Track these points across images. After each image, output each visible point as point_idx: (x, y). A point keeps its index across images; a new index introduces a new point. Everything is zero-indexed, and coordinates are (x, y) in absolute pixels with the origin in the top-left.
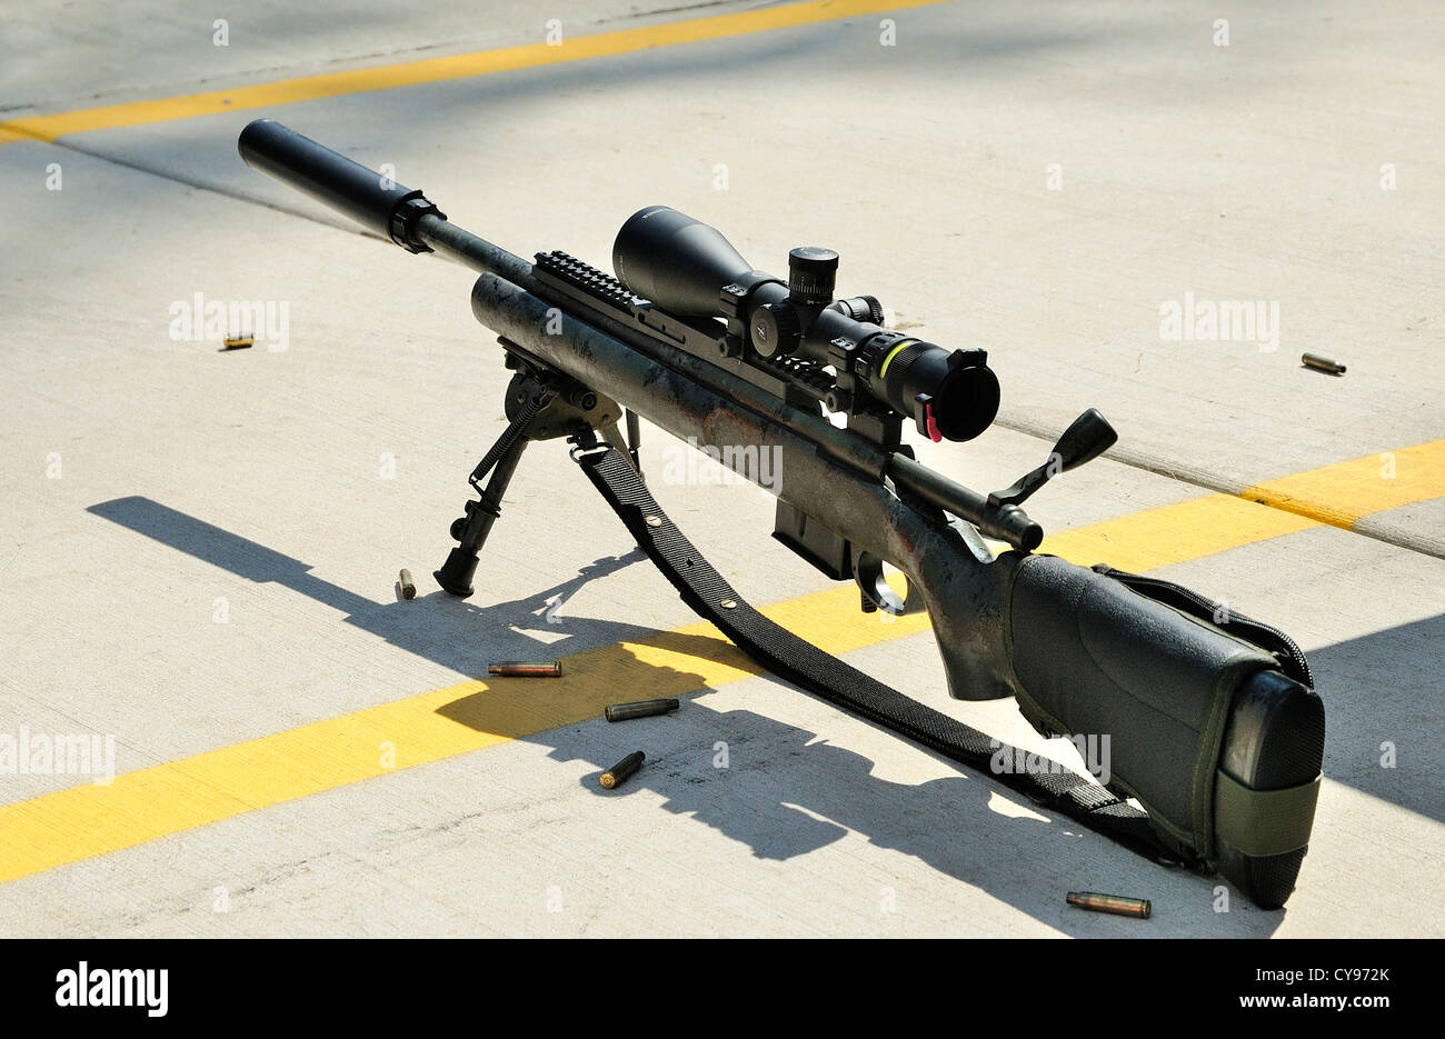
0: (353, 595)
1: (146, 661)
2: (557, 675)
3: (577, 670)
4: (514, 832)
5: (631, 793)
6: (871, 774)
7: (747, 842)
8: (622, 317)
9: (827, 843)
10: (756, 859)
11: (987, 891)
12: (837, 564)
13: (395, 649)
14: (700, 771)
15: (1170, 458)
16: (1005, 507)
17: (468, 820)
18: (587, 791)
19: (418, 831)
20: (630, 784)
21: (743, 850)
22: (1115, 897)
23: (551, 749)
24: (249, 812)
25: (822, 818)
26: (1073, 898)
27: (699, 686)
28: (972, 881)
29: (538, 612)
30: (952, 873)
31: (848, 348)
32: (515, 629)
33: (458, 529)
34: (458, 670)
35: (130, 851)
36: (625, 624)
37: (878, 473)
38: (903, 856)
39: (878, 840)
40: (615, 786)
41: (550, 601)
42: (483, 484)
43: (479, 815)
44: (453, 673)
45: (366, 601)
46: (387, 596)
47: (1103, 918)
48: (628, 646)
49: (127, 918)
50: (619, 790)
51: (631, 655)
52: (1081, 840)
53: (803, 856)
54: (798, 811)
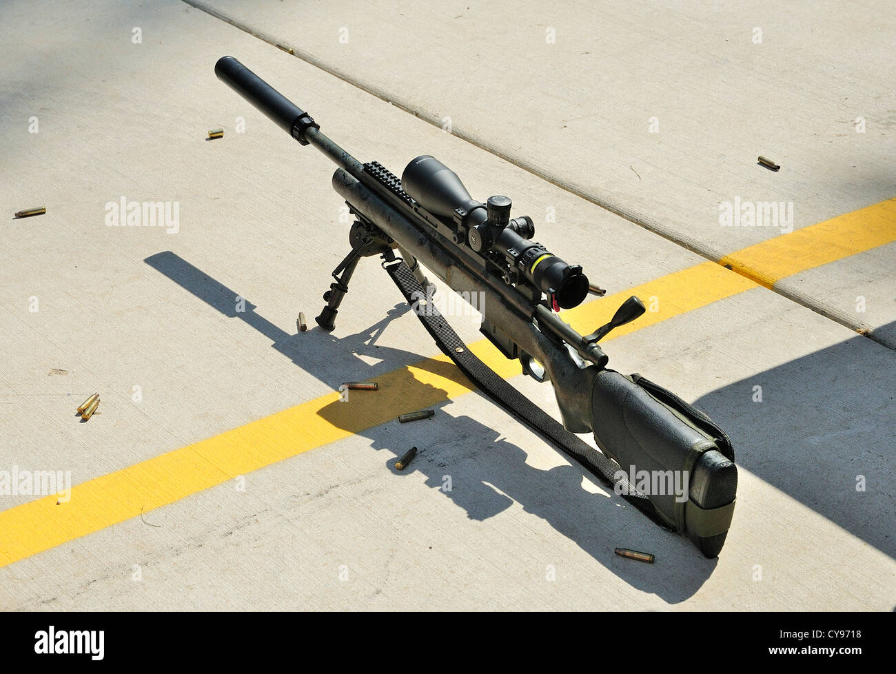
0: (276, 327)
1: (177, 372)
2: (375, 389)
3: (385, 386)
4: (354, 498)
5: (410, 473)
6: (526, 462)
7: (465, 508)
8: (406, 206)
9: (503, 510)
10: (468, 520)
11: (578, 544)
12: (511, 351)
13: (297, 367)
14: (444, 459)
15: (685, 235)
16: (590, 345)
17: (332, 489)
18: (389, 471)
19: (308, 497)
20: (409, 468)
21: (462, 512)
22: (638, 552)
23: (372, 441)
24: (228, 481)
25: (501, 492)
26: (618, 551)
27: (443, 398)
28: (571, 536)
29: (367, 343)
30: (562, 531)
31: (515, 255)
32: (355, 354)
33: (327, 296)
34: (328, 384)
35: (174, 505)
36: (409, 353)
37: (530, 316)
38: (539, 519)
39: (528, 509)
40: (402, 469)
41: (373, 335)
42: (339, 276)
43: (337, 486)
44: (325, 385)
45: (283, 332)
46: (293, 331)
47: (632, 562)
48: (411, 369)
49: (173, 550)
50: (405, 471)
51: (412, 375)
52: (625, 509)
53: (491, 518)
54: (490, 487)
